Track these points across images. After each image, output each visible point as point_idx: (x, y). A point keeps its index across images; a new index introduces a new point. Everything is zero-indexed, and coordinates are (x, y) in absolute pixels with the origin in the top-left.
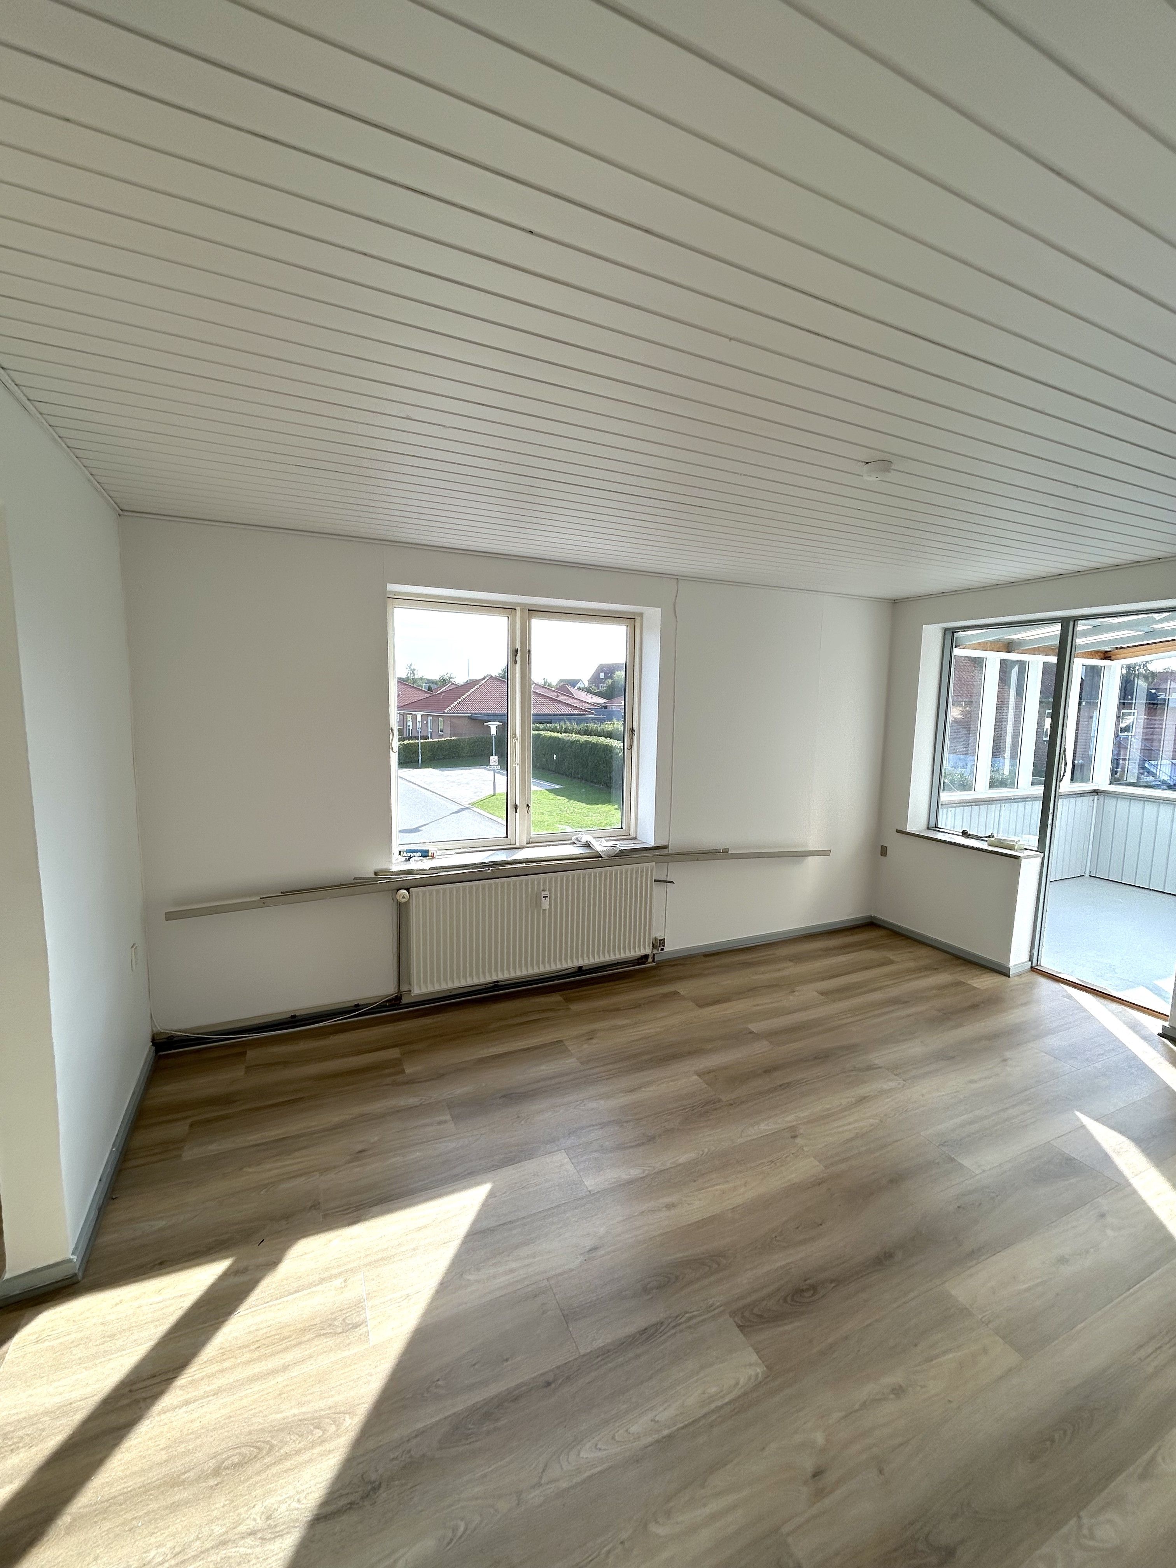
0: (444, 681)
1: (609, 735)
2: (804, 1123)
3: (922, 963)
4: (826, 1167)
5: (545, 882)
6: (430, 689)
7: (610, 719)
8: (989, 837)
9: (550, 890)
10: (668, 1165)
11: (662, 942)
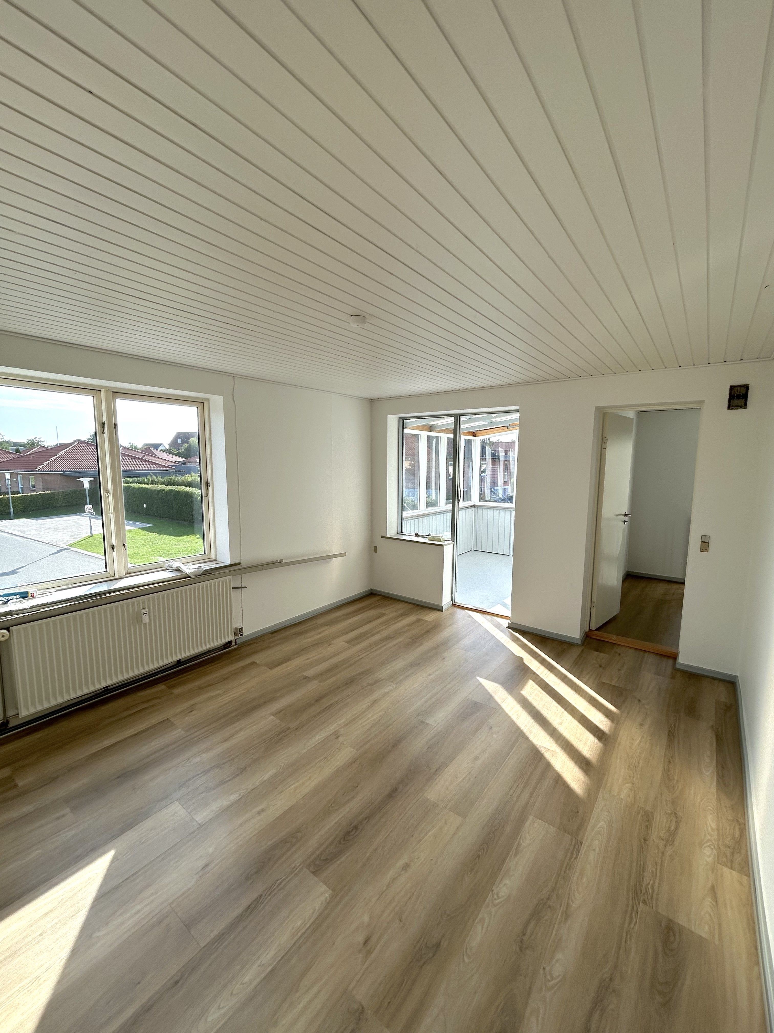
0: (32, 444)
1: (189, 485)
2: (342, 727)
3: (400, 612)
4: (357, 750)
5: (144, 602)
6: (17, 451)
7: (189, 473)
8: (428, 535)
9: (149, 608)
10: (257, 783)
11: (241, 630)
